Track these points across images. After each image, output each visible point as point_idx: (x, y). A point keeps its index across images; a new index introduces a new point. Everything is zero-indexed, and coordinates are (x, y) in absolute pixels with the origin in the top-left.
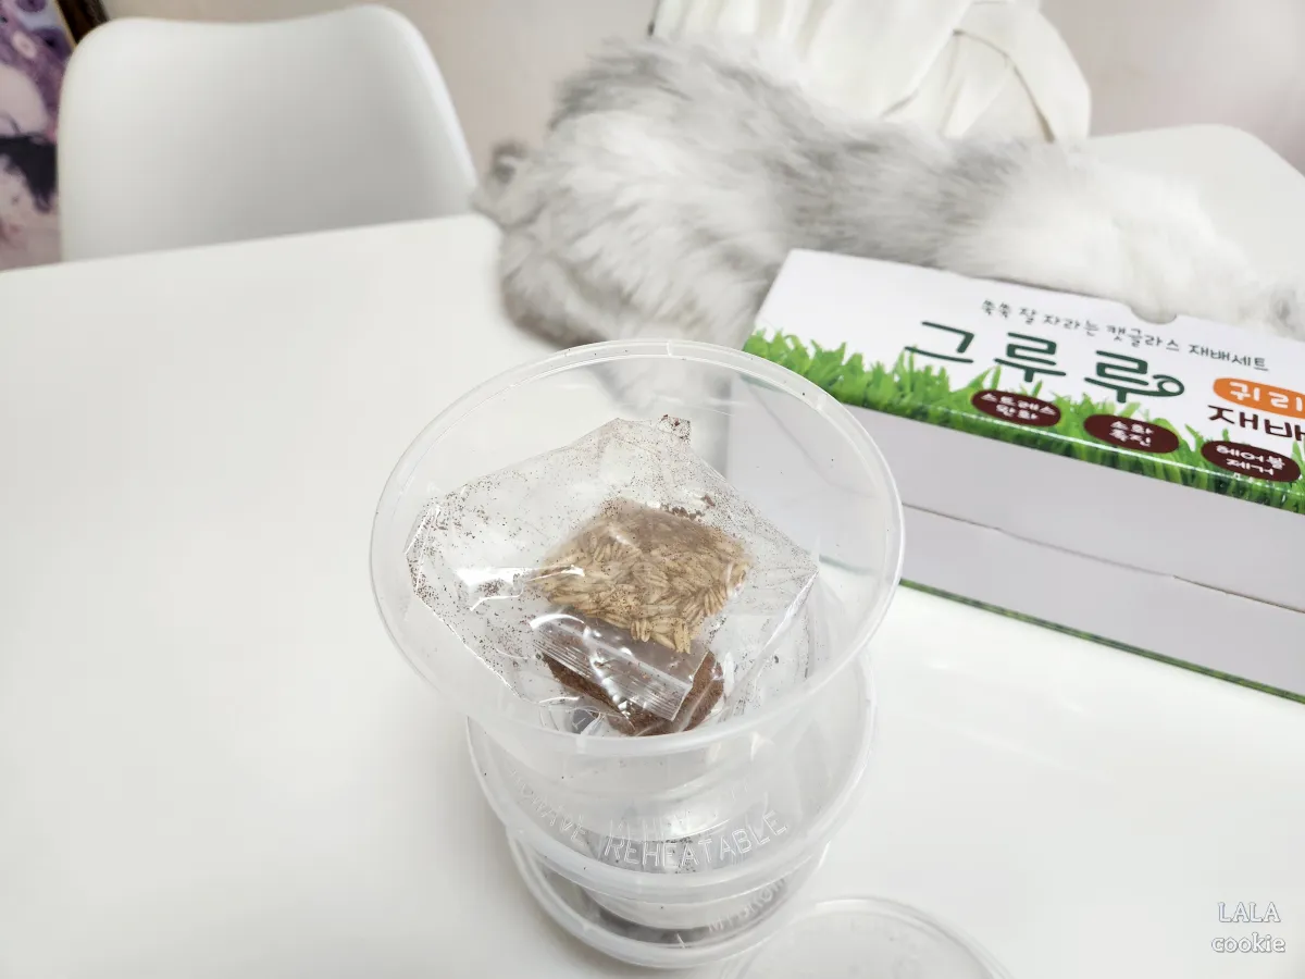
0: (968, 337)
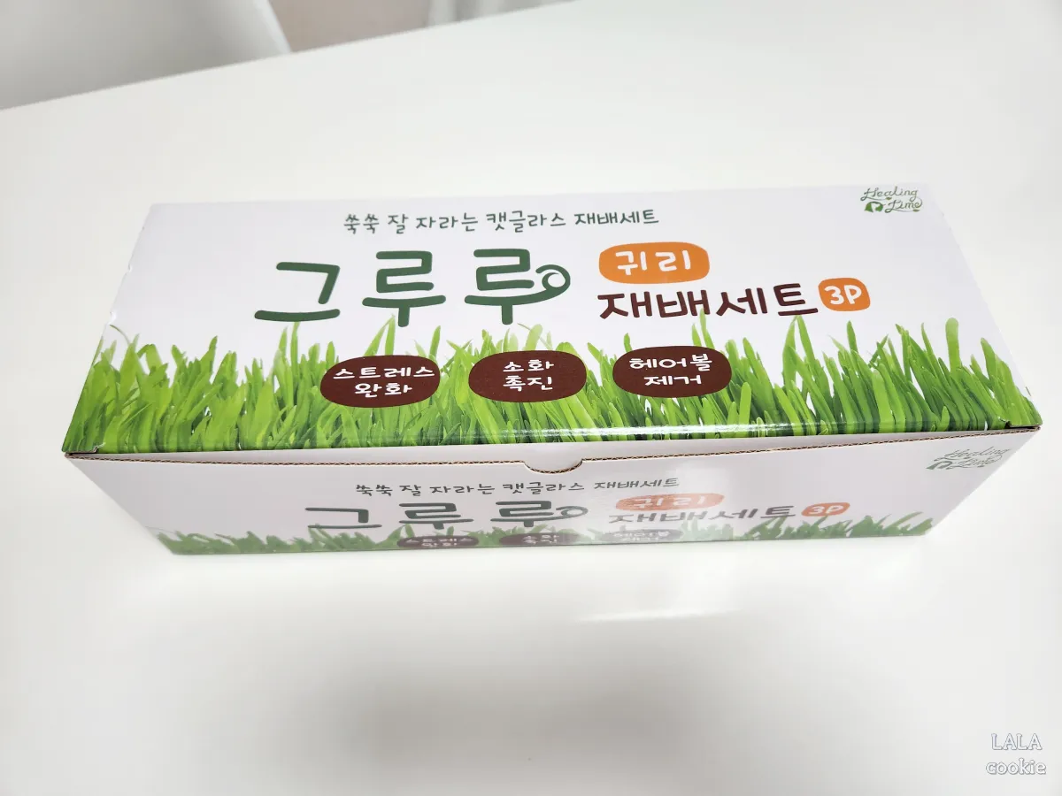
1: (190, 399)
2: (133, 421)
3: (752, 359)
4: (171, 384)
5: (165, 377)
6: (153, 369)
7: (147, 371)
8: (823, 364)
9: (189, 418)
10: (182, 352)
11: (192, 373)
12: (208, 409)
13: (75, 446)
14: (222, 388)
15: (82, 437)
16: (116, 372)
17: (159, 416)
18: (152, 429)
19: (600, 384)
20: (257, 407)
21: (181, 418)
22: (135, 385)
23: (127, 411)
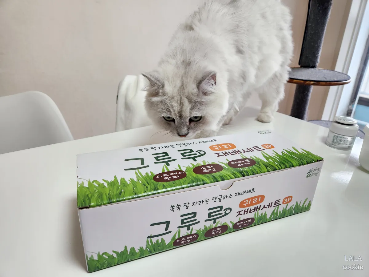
0: (168, 223)
1: (115, 189)
2: (99, 196)
3: (258, 159)
4: (107, 187)
5: (104, 186)
6: (99, 185)
7: (98, 186)
8: (273, 157)
9: (117, 193)
10: (106, 180)
11: (112, 184)
12: (122, 190)
13: (82, 206)
14: (124, 185)
15: (83, 203)
16: (87, 187)
17: (107, 195)
18: (107, 197)
19: (227, 168)
20: (137, 187)
21: (115, 193)
22: (95, 189)
23: (96, 195)
